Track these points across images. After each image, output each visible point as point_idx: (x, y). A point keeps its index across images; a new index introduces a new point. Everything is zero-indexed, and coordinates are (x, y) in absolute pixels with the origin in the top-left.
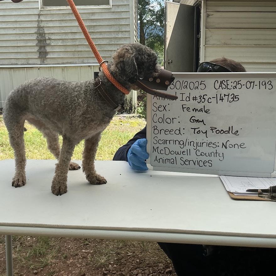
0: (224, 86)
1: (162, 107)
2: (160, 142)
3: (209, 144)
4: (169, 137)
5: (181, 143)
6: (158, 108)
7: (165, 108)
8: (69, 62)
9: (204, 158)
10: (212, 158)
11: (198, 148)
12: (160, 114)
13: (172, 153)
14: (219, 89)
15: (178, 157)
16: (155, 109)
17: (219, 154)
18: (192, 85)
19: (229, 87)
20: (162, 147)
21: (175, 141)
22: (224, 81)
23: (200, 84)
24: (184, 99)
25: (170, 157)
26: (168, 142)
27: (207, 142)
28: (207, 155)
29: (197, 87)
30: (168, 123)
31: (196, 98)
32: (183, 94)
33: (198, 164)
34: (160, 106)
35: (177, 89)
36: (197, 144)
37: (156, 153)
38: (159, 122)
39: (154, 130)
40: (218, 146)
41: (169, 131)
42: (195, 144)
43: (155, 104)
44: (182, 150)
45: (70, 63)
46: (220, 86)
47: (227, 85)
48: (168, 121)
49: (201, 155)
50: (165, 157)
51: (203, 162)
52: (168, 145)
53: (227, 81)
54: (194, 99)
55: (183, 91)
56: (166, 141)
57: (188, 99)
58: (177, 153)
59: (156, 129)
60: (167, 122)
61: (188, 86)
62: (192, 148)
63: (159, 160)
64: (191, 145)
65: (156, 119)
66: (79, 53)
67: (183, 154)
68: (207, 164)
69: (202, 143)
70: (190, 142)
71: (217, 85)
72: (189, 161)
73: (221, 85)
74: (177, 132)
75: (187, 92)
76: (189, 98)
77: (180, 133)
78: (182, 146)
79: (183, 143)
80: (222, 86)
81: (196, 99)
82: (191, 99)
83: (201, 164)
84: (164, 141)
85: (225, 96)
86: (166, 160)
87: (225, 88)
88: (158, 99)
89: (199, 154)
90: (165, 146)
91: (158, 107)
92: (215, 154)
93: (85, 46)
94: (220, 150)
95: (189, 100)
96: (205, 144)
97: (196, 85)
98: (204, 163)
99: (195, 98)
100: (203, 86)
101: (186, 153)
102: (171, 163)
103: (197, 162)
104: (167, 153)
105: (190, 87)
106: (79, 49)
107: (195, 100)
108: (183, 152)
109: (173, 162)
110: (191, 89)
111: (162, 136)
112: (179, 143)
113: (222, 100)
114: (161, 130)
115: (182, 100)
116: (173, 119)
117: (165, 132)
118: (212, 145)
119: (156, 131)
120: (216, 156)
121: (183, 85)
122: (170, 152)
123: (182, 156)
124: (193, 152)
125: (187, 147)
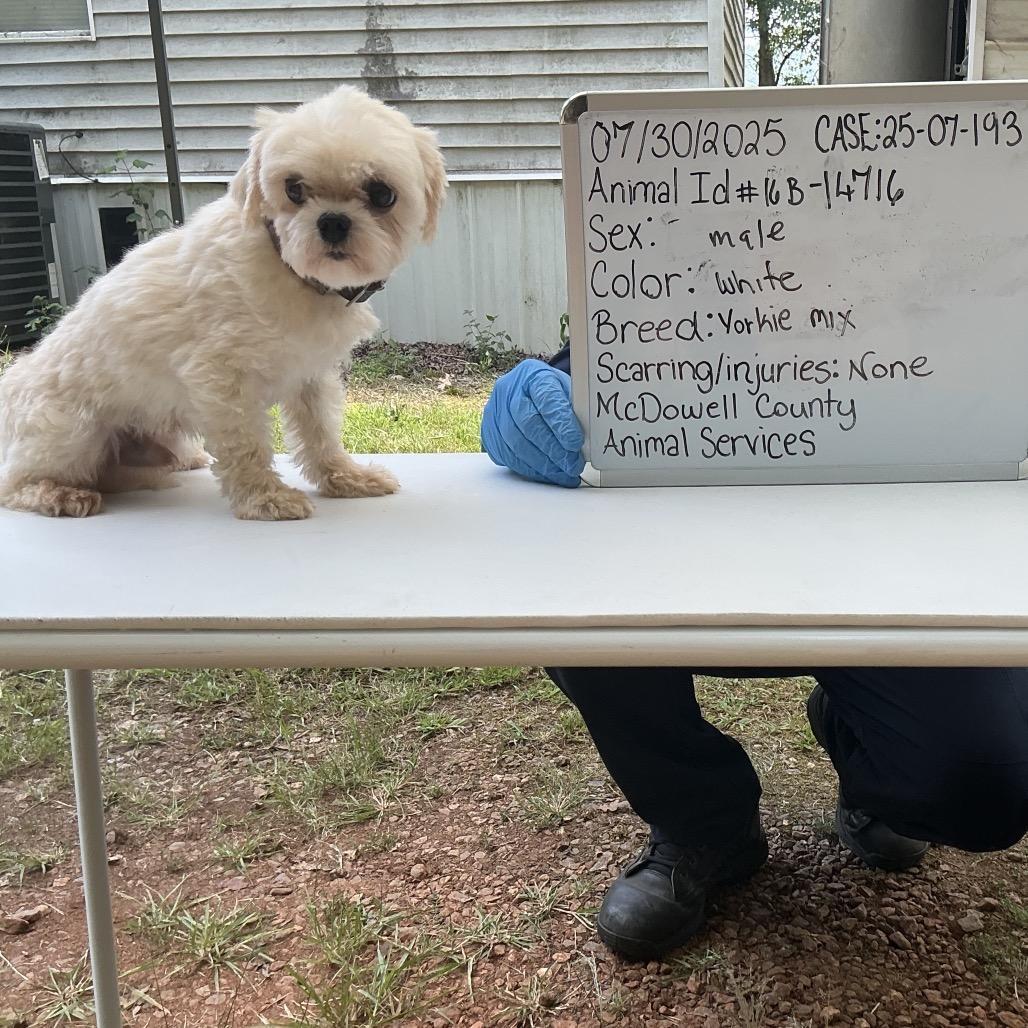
0: (850, 139)
1: (626, 229)
2: (624, 373)
3: (802, 369)
4: (654, 352)
5: (703, 371)
6: (608, 237)
7: (634, 234)
8: (483, 164)
9: (787, 425)
10: (814, 422)
11: (765, 387)
12: (618, 262)
13: (671, 412)
14: (833, 149)
15: (693, 427)
16: (599, 243)
17: (839, 405)
18: (733, 137)
19: (869, 140)
20: (629, 392)
21: (680, 366)
22: (849, 119)
23: (762, 132)
24: (707, 195)
25: (663, 428)
26: (652, 371)
27: (796, 360)
28: (797, 411)
29: (755, 146)
30: (651, 297)
31: (750, 188)
32: (700, 174)
33: (767, 448)
34: (618, 229)
35: (678, 154)
36: (760, 370)
37: (608, 420)
38: (615, 293)
39: (599, 325)
40: (836, 375)
41: (656, 326)
42: (753, 376)
43: (596, 222)
44: (707, 400)
45: (487, 170)
46: (836, 139)
47: (864, 132)
48: (652, 286)
49: (776, 413)
50: (643, 431)
51: (782, 439)
52: (652, 384)
53: (861, 115)
54: (742, 196)
55: (704, 161)
56: (647, 367)
57: (720, 196)
58: (687, 414)
59: (605, 323)
60: (646, 294)
61: (720, 144)
62: (740, 387)
63: (623, 443)
64: (737, 379)
65: (603, 283)
66: (519, 131)
67: (709, 413)
68: (798, 447)
69: (780, 368)
70: (736, 367)
71: (827, 135)
72: (734, 441)
73: (839, 135)
74: (687, 330)
75: (715, 164)
76: (725, 190)
77: (696, 331)
78: (705, 385)
79: (710, 373)
80: (842, 138)
81: (750, 195)
82: (733, 194)
83: (777, 447)
84: (638, 369)
85: (854, 179)
86: (647, 442)
87: (854, 144)
88: (609, 199)
89: (766, 408)
90: (643, 386)
91: (611, 234)
92: (825, 405)
93: (539, 106)
94: (844, 388)
95: (727, 200)
96: (787, 371)
97: (750, 136)
98: (786, 444)
99: (746, 192)
100: (773, 142)
101: (720, 410)
102: (666, 451)
103: (760, 441)
104: (651, 414)
105: (726, 146)
106: (521, 118)
107: (746, 198)
108: (710, 407)
109: (675, 448)
110: (730, 153)
111: (632, 351)
112: (695, 371)
113: (849, 193)
114: (623, 327)
115: (700, 201)
116: (667, 279)
117: (640, 330)
118: (812, 372)
119: (607, 333)
120: (829, 415)
121: (703, 139)
122: (662, 412)
123: (706, 420)
124: (746, 403)
125: (725, 387)
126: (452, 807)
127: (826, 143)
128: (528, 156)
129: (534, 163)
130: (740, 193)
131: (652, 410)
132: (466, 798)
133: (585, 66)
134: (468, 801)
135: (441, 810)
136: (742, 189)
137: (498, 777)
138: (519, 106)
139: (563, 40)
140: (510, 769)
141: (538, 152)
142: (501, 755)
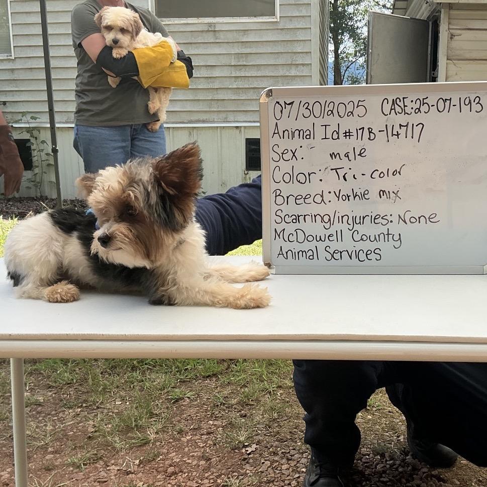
0: (398, 109)
1: (290, 151)
2: (288, 219)
3: (375, 219)
4: (301, 210)
5: (326, 219)
6: (281, 155)
7: (294, 154)
8: (202, 119)
9: (367, 246)
10: (381, 244)
11: (356, 227)
12: (285, 167)
13: (310, 238)
14: (390, 114)
15: (321, 246)
16: (276, 158)
17: (393, 236)
18: (342, 108)
19: (408, 110)
20: (290, 228)
21: (315, 216)
22: (398, 100)
23: (356, 106)
24: (329, 135)
25: (306, 246)
26: (301, 218)
27: (371, 214)
28: (372, 239)
29: (352, 113)
30: (301, 183)
31: (349, 132)
32: (326, 126)
33: (357, 256)
34: (286, 151)
35: (315, 116)
36: (354, 219)
37: (280, 242)
38: (284, 181)
39: (276, 196)
40: (391, 222)
41: (304, 197)
42: (350, 221)
44: (328, 233)
45: (204, 122)
46: (391, 109)
47: (405, 106)
48: (302, 178)
49: (362, 239)
50: (296, 247)
51: (365, 253)
52: (302, 225)
53: (404, 98)
54: (346, 136)
55: (327, 120)
56: (299, 217)
57: (335, 136)
58: (318, 239)
59: (279, 195)
60: (299, 182)
61: (335, 112)
62: (344, 227)
63: (287, 253)
64: (342, 223)
65: (278, 176)
66: (219, 103)
67: (329, 239)
68: (372, 256)
69: (364, 218)
70: (342, 217)
71: (387, 108)
72: (341, 253)
73: (393, 108)
74: (318, 199)
75: (333, 121)
76: (338, 133)
77: (323, 200)
78: (327, 226)
79: (330, 220)
80: (394, 109)
81: (349, 136)
82: (341, 135)
83: (362, 256)
84: (294, 217)
85: (400, 128)
86: (298, 253)
87: (400, 112)
88: (282, 137)
89: (357, 237)
90: (297, 226)
91: (283, 154)
92: (386, 236)
93: (229, 91)
94: (396, 228)
95: (338, 138)
96: (367, 219)
97: (350, 108)
98: (367, 255)
99: (348, 134)
101: (334, 238)
102: (307, 257)
103: (354, 252)
104: (301, 238)
105: (338, 113)
106: (221, 97)
107: (348, 137)
108: (329, 236)
109: (312, 255)
110: (340, 116)
111: (292, 209)
112: (322, 219)
113: (398, 135)
114: (288, 198)
115: (326, 138)
116: (309, 175)
117: (296, 199)
118: (380, 220)
119: (280, 200)
120: (388, 241)
121: (327, 109)
122: (306, 238)
123: (327, 242)
124: (347, 235)
125: (337, 226)
126: (188, 438)
127: (387, 111)
128: (223, 115)
129: (226, 118)
131: (301, 237)
132: (194, 433)
133: (251, 72)
134: (196, 435)
135: (182, 439)
136: (346, 133)
137: (211, 422)
138: (219, 91)
139: (241, 60)
140: (216, 418)
141: (228, 113)
142: (212, 411)
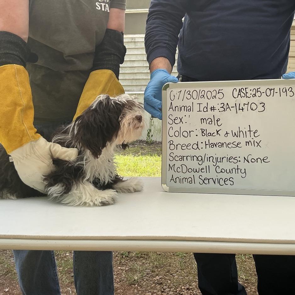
0: (242, 94)
1: (179, 118)
2: (177, 159)
3: (229, 159)
4: (186, 153)
5: (200, 158)
6: (173, 120)
7: (181, 120)
9: (225, 176)
10: (233, 175)
11: (218, 164)
12: (176, 127)
13: (190, 170)
14: (238, 97)
15: (196, 175)
16: (171, 122)
17: (241, 170)
18: (209, 94)
19: (248, 95)
20: (178, 164)
21: (193, 157)
22: (242, 89)
23: (217, 93)
24: (202, 109)
25: (188, 175)
26: (185, 158)
27: (227, 156)
28: (228, 171)
29: (215, 97)
30: (185, 137)
31: (214, 108)
32: (200, 104)
33: (219, 182)
34: (177, 118)
35: (193, 99)
36: (217, 159)
37: (172, 172)
38: (175, 136)
39: (170, 145)
40: (240, 161)
41: (186, 145)
42: (214, 160)
43: (170, 117)
44: (201, 167)
46: (238, 95)
47: (246, 93)
48: (185, 134)
49: (221, 172)
50: (182, 176)
51: (224, 180)
52: (185, 162)
53: (246, 88)
55: (201, 100)
56: (183, 157)
57: (205, 110)
58: (195, 171)
59: (172, 144)
60: (184, 136)
61: (205, 96)
62: (211, 164)
63: (176, 179)
64: (210, 161)
65: (172, 133)
67: (201, 171)
68: (228, 182)
69: (223, 158)
70: (210, 158)
71: (236, 94)
72: (209, 180)
73: (239, 94)
74: (195, 147)
75: (204, 101)
76: (207, 108)
77: (198, 147)
78: (200, 163)
79: (202, 159)
80: (240, 94)
82: (209, 109)
83: (222, 182)
84: (181, 157)
85: (244, 106)
86: (183, 179)
87: (244, 96)
88: (174, 110)
89: (219, 170)
90: (182, 162)
91: (175, 120)
92: (237, 170)
94: (242, 165)
95: (207, 111)
96: (225, 159)
97: (214, 94)
98: (224, 181)
99: (213, 109)
100: (220, 95)
101: (205, 170)
102: (188, 182)
103: (217, 179)
105: (207, 96)
107: (213, 110)
108: (201, 169)
109: (191, 181)
110: (208, 98)
111: (179, 152)
112: (197, 158)
113: (243, 109)
114: (177, 145)
115: (200, 111)
116: (190, 132)
117: (182, 146)
118: (232, 160)
119: (172, 147)
120: (238, 173)
121: (201, 95)
122: (188, 170)
123: (200, 173)
124: (213, 169)
125: (206, 163)
130: (211, 109)
131: (185, 169)
136: (212, 108)
